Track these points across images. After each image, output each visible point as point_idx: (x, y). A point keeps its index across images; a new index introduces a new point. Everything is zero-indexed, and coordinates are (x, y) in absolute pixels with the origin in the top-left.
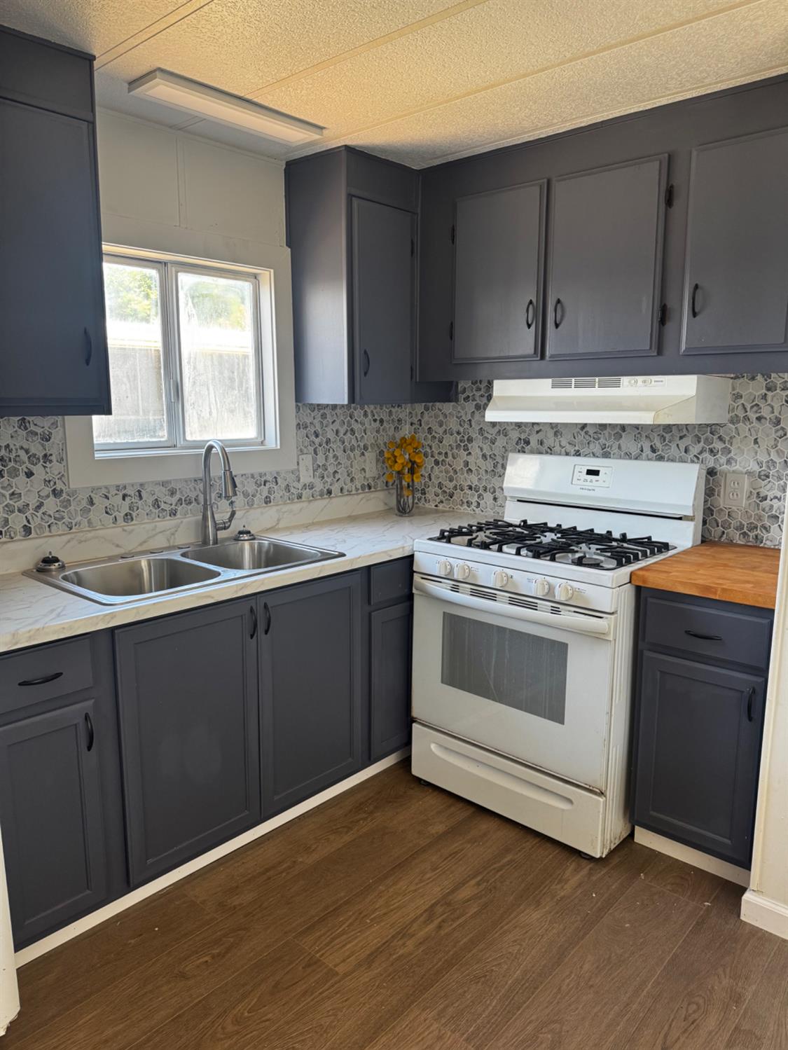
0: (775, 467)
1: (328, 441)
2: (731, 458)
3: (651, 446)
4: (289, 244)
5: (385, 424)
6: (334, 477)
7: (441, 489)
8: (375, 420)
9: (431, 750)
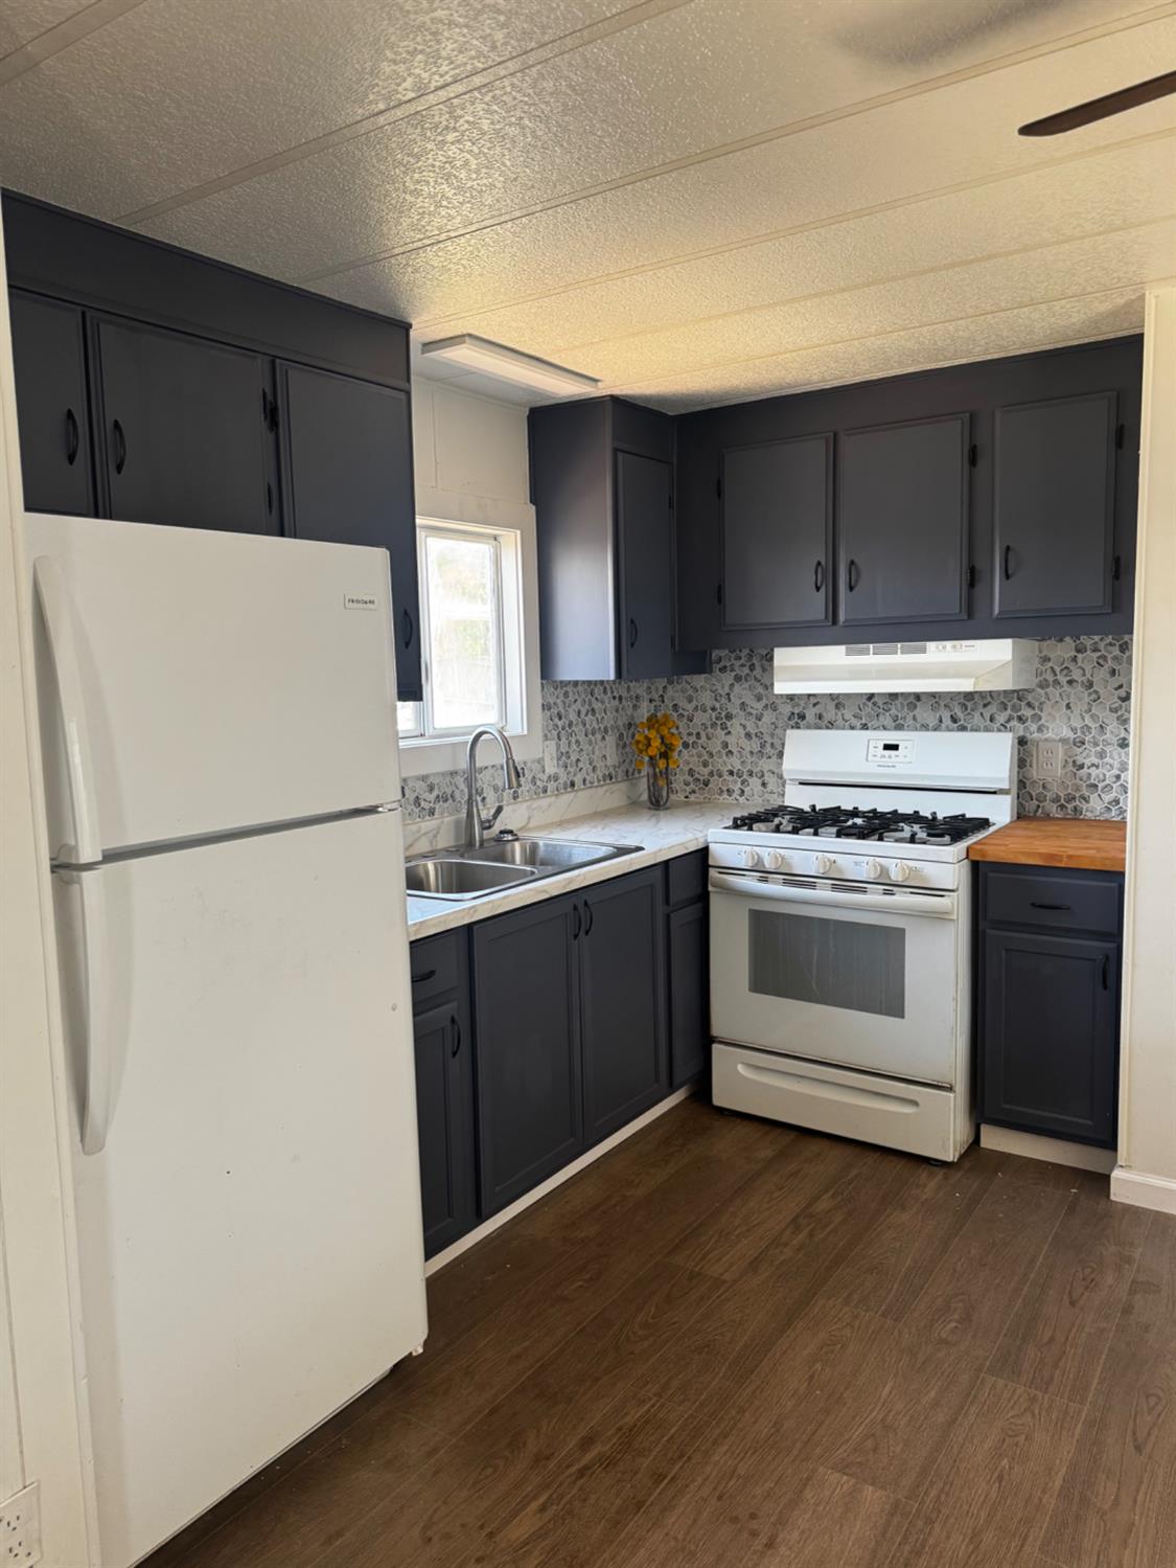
0: (1090, 733)
1: (570, 725)
2: (1042, 725)
3: (952, 716)
4: (534, 499)
5: (624, 701)
6: (577, 766)
7: (692, 776)
8: (614, 698)
9: (738, 1072)
